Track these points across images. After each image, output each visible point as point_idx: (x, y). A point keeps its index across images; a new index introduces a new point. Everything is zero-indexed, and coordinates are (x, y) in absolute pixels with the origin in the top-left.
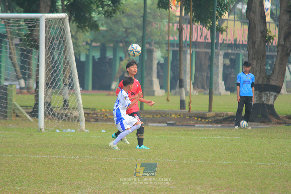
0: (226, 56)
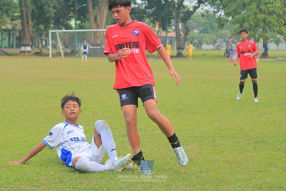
0: (169, 40)
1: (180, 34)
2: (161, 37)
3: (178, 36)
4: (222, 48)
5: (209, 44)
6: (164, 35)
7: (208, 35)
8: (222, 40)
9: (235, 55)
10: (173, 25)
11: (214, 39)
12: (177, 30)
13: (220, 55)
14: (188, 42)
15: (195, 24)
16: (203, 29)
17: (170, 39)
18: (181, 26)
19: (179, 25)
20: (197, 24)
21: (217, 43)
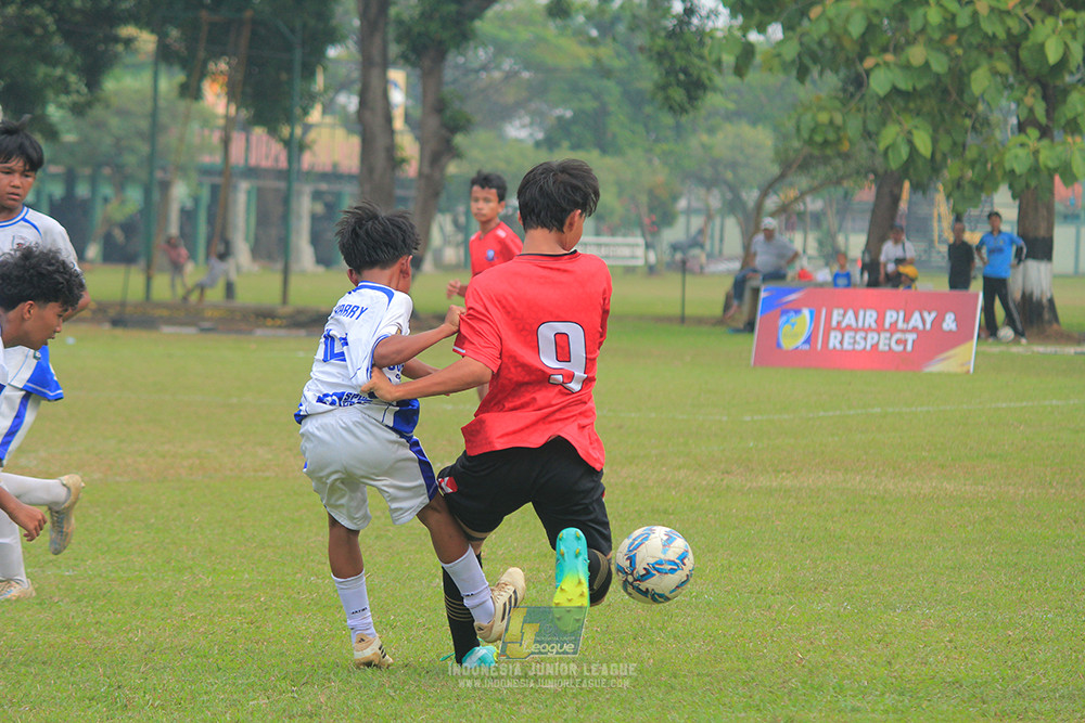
1: (391, 149)
2: (251, 172)
3: (380, 160)
4: (710, 256)
5: (613, 232)
6: (277, 159)
7: (609, 161)
8: (715, 200)
9: (798, 312)
10: (343, 86)
11: (651, 193)
12: (371, 123)
13: (690, 311)
14: (461, 208)
15: (516, 73)
16: (574, 120)
17: (324, 186)
18: (409, 94)
19: (385, 84)
20: (526, 75)
21: (681, 221)
